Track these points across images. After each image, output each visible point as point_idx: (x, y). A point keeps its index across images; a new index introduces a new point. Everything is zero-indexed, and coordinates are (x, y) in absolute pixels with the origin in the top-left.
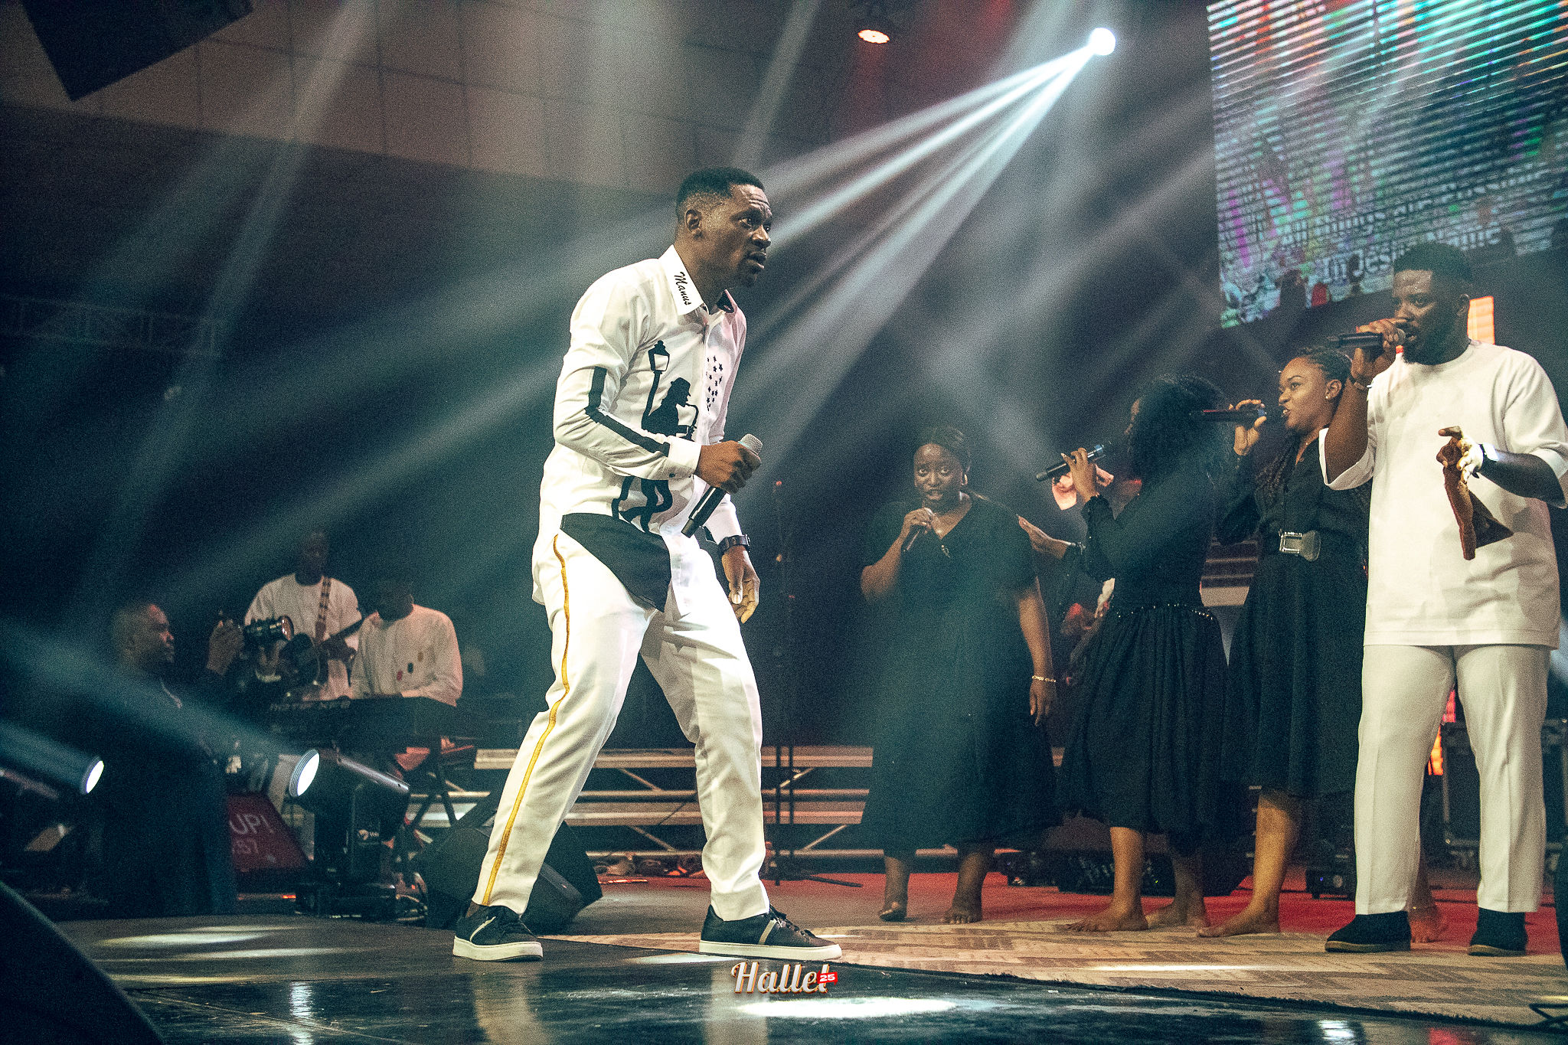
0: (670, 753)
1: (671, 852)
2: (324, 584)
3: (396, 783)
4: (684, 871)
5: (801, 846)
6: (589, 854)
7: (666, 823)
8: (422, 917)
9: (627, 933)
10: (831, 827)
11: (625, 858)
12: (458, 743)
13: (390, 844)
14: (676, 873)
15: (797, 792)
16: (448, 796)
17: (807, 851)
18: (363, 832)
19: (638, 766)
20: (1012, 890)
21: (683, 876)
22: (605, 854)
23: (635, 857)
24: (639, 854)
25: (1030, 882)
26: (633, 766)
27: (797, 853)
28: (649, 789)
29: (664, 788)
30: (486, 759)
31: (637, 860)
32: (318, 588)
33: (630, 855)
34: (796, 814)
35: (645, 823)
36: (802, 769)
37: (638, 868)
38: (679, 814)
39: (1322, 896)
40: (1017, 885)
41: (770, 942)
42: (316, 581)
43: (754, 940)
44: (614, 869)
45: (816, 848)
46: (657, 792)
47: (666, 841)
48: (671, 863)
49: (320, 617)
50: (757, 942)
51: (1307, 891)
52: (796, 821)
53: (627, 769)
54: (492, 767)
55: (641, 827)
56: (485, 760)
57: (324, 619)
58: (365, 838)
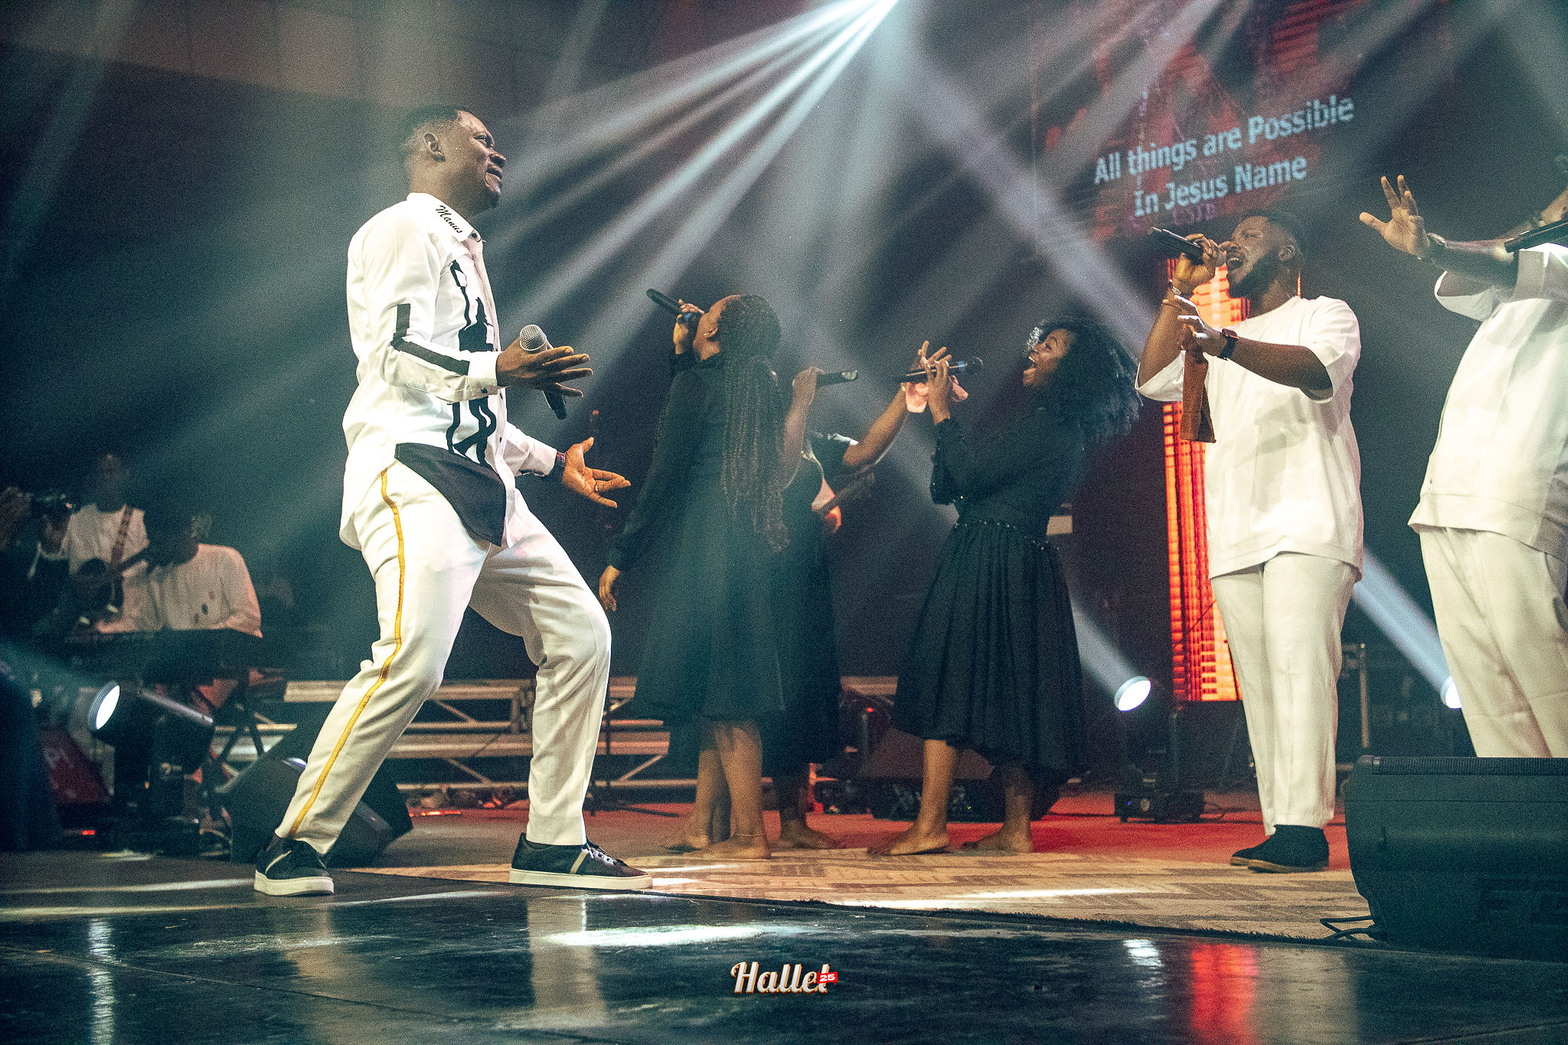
0: (485, 685)
1: (486, 784)
2: (125, 513)
3: (199, 715)
4: (499, 803)
5: (616, 777)
6: (400, 787)
7: (481, 755)
8: (227, 852)
9: (438, 864)
10: (647, 757)
11: (439, 791)
12: (267, 675)
13: (198, 777)
14: (491, 805)
15: (613, 723)
16: (257, 730)
17: (624, 782)
18: (165, 765)
19: (453, 697)
20: (828, 818)
21: (497, 807)
22: (418, 786)
23: (449, 790)
24: (453, 786)
25: (845, 810)
26: (446, 697)
27: (613, 784)
28: (464, 721)
29: (479, 719)
30: (297, 692)
31: (451, 792)
32: (119, 516)
33: (444, 787)
34: (613, 744)
35: (461, 755)
36: (620, 700)
37: (452, 800)
38: (494, 746)
39: (1130, 819)
40: (832, 813)
41: (581, 872)
42: (117, 509)
43: (565, 870)
44: (428, 801)
45: (631, 779)
46: (472, 724)
47: (480, 772)
48: (486, 795)
49: (117, 543)
50: (568, 872)
51: (1116, 814)
52: (613, 752)
53: (443, 701)
54: (302, 699)
55: (456, 759)
56: (295, 693)
57: (122, 545)
58: (168, 772)
